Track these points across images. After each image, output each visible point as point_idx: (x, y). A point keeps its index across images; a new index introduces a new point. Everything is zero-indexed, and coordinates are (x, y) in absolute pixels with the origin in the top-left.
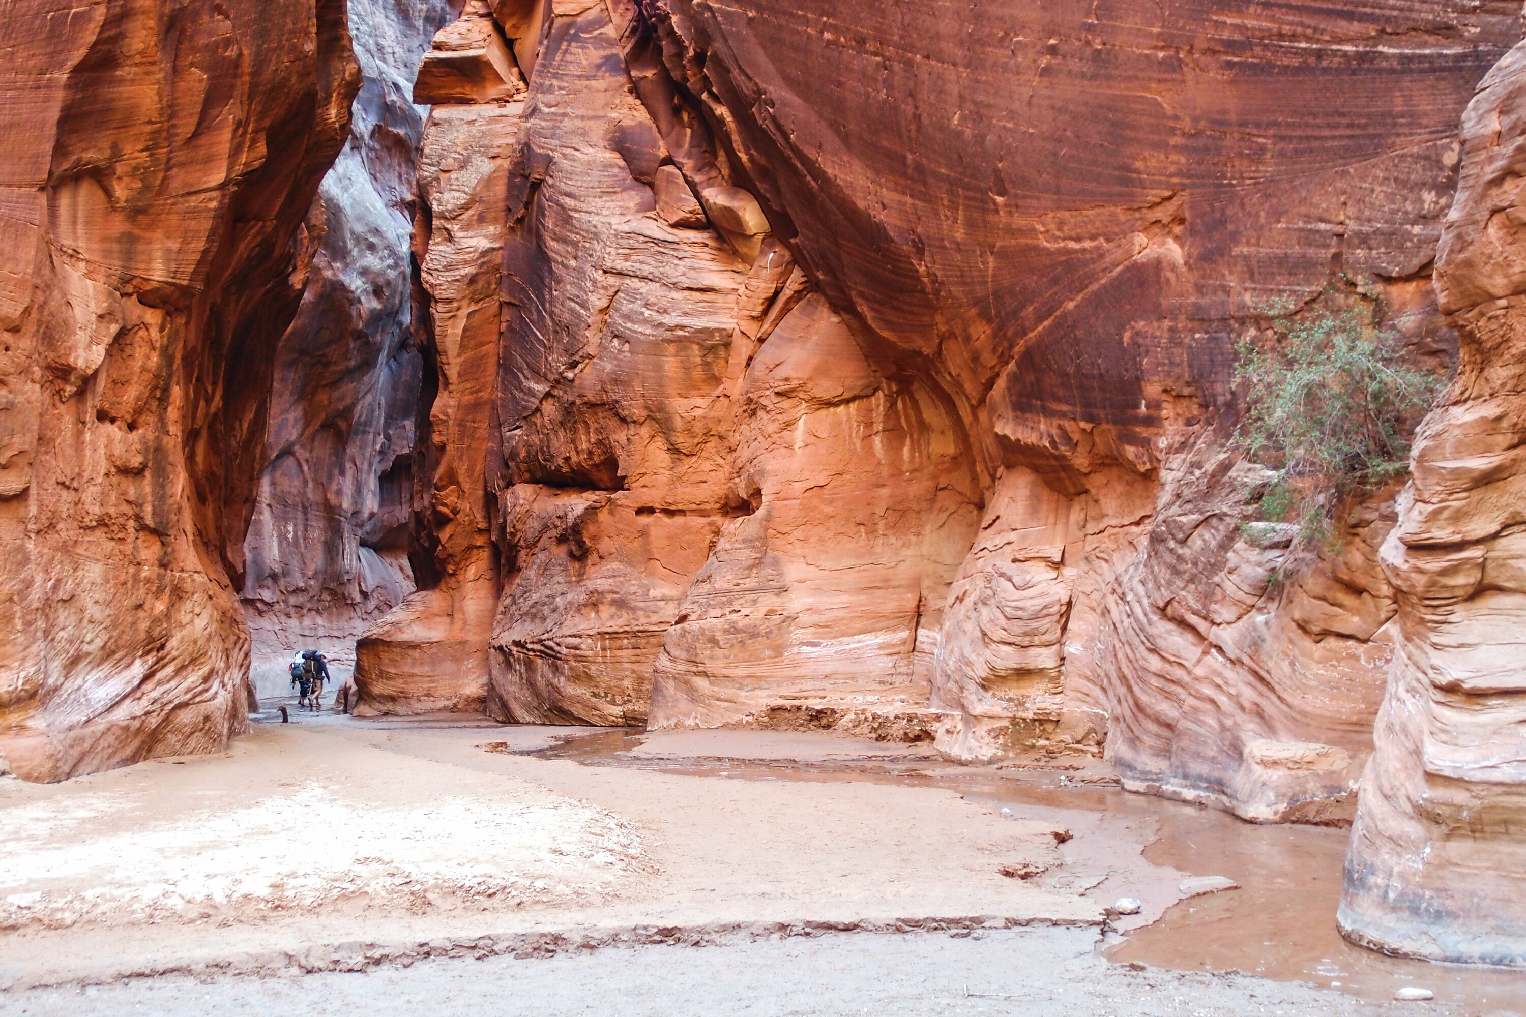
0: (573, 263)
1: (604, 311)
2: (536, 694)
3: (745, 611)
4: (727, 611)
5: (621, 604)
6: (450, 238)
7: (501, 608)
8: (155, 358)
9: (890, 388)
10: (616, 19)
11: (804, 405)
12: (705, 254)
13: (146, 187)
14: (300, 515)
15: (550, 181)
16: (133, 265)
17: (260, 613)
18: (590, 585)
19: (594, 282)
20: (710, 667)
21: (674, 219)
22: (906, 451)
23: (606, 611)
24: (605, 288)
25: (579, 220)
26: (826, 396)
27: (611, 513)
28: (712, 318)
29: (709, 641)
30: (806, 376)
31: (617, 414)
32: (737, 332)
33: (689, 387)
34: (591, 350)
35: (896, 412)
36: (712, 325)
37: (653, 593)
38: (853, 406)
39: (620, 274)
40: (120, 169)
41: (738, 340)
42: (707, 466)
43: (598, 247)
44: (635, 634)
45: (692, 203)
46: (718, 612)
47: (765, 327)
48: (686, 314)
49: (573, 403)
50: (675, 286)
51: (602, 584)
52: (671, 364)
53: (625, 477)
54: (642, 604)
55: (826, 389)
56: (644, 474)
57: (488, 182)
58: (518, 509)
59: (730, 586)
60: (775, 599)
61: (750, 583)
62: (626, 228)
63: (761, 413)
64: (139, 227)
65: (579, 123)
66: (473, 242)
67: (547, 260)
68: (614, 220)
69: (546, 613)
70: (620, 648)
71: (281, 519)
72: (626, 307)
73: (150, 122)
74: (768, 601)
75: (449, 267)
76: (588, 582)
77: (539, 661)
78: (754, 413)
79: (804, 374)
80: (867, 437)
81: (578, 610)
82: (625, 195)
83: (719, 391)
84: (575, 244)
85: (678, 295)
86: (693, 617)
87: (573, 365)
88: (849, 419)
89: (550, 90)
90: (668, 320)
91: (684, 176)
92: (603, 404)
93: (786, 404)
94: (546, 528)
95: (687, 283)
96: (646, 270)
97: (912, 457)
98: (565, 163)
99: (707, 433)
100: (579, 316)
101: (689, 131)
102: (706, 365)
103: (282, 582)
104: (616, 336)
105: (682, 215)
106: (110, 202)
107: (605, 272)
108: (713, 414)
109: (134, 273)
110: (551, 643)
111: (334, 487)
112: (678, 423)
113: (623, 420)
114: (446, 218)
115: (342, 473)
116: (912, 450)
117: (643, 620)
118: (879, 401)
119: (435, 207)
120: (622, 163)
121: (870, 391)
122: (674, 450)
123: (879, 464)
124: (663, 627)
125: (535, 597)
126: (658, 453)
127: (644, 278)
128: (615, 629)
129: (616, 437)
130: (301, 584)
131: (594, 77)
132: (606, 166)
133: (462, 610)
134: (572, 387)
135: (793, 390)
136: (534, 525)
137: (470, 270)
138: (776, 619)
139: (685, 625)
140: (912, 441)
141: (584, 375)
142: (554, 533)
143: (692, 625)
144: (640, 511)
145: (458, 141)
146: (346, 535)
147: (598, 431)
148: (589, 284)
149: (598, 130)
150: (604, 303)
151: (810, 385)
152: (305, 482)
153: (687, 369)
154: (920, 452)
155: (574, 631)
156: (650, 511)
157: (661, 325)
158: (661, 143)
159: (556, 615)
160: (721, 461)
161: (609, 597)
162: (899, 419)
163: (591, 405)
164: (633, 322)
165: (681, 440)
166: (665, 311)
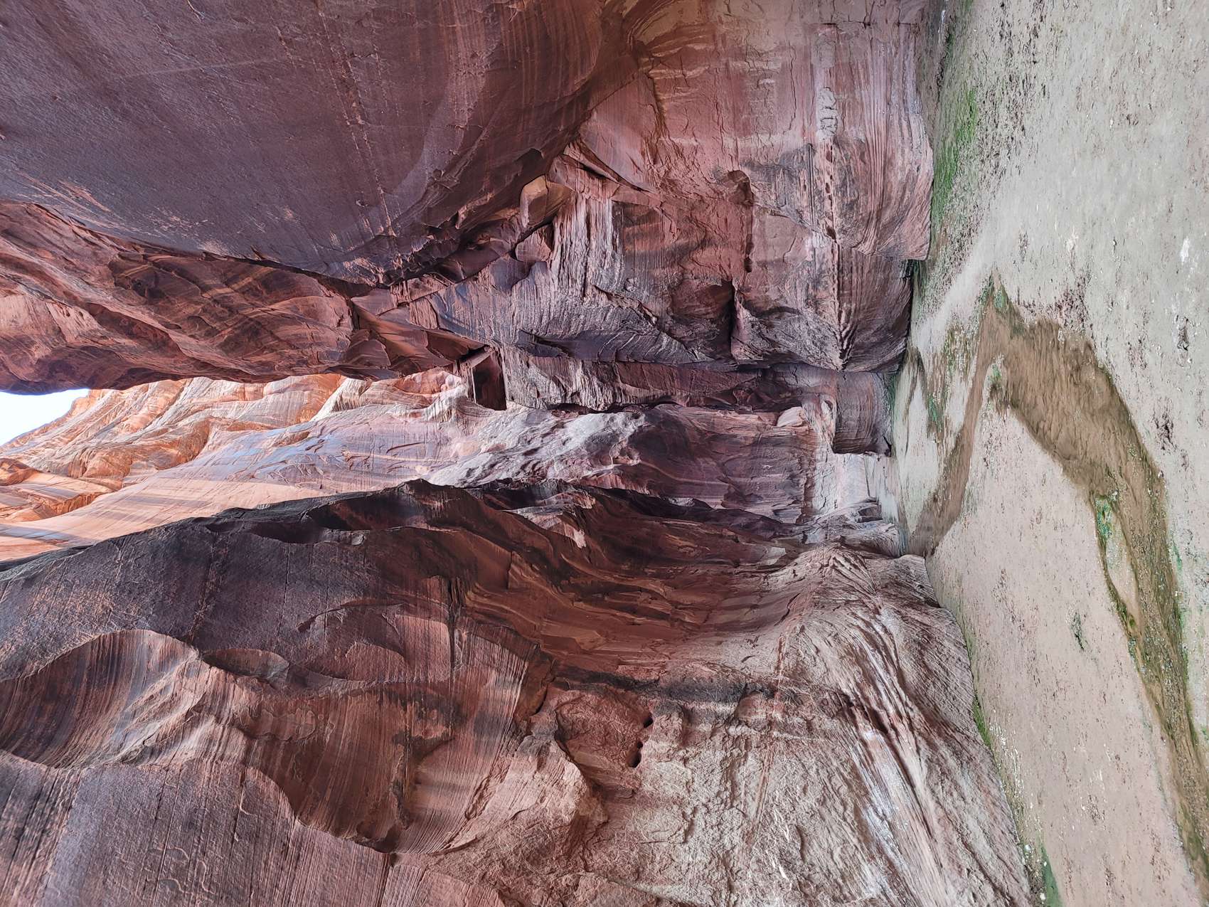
0: (582, 317)
1: (609, 296)
2: (881, 343)
3: (828, 180)
4: (826, 195)
5: (817, 282)
6: (577, 393)
7: (816, 364)
8: (590, 697)
9: (646, 64)
10: (435, 289)
11: (662, 138)
12: (567, 225)
13: (438, 704)
14: (758, 460)
15: (534, 331)
16: (503, 721)
17: (813, 485)
18: (801, 305)
19: (591, 303)
20: (872, 206)
21: (547, 249)
22: (698, 47)
23: (822, 293)
24: (594, 296)
25: (555, 313)
26: (654, 119)
27: (749, 290)
28: (606, 217)
29: (852, 208)
30: (640, 138)
31: (678, 286)
32: (614, 198)
33: (657, 233)
34: (636, 306)
35: (666, 58)
36: (610, 217)
37: (809, 258)
38: (663, 97)
39: (585, 285)
40: (417, 733)
41: (620, 198)
42: (714, 219)
43: (570, 301)
44: (840, 271)
45: (535, 237)
46: (827, 202)
47: (609, 176)
48: (605, 237)
49: (672, 317)
50: (588, 246)
51: (801, 296)
52: (640, 248)
53: (723, 281)
54: (818, 266)
55: (648, 121)
56: (720, 266)
57: (542, 368)
58: (747, 353)
59: (806, 193)
60: (817, 155)
61: (803, 176)
62: (556, 281)
63: (672, 175)
64: (472, 713)
65: (498, 313)
66: (578, 379)
67: (583, 333)
68: (553, 290)
69: (820, 336)
70: (851, 282)
71: (759, 472)
72: (605, 281)
73: (380, 703)
74: (819, 160)
75: (594, 395)
76: (800, 306)
77: (857, 341)
78: (672, 182)
79: (638, 140)
80: (687, 82)
81: (820, 314)
82: (538, 282)
83: (659, 212)
84: (570, 316)
85: (594, 244)
86: (830, 223)
87: (648, 318)
88: (672, 99)
89: (482, 330)
90: (610, 251)
91: (519, 242)
92: (672, 296)
93: (662, 154)
94: (761, 335)
95: (585, 238)
96: (581, 268)
97: (703, 41)
98: (523, 322)
99: (690, 219)
100: (614, 313)
101: (492, 239)
102: (639, 222)
103: (796, 472)
104: (625, 288)
105: (544, 243)
106: (446, 742)
107: (584, 295)
108: (675, 216)
109: (510, 720)
110: (844, 333)
111: (743, 441)
112: (682, 241)
113: (681, 282)
114: (566, 395)
115: (735, 436)
116: (697, 41)
117: (830, 265)
118: (658, 73)
119: (560, 401)
120: (519, 285)
121: (649, 81)
122: (703, 244)
123: (708, 71)
124: (836, 250)
125: (808, 343)
126: (705, 255)
127: (586, 268)
128: (835, 286)
129: (694, 287)
130: (797, 461)
131: (471, 303)
132: (521, 295)
133: (815, 388)
134: (662, 318)
135: (651, 149)
136: (759, 344)
137: (595, 381)
138: (835, 153)
139: (836, 230)
140: (690, 42)
141: (653, 310)
142: (764, 330)
143: (837, 223)
144: (748, 269)
145: (520, 386)
146: (770, 434)
147: (691, 300)
148: (593, 307)
149: (502, 300)
150: (604, 296)
151: (646, 134)
152: (740, 457)
153: (643, 235)
154: (699, 34)
155: (836, 318)
156: (747, 261)
157: (613, 256)
158: (502, 258)
159: (823, 329)
160: (710, 208)
161: (811, 291)
162: (672, 55)
163: (673, 304)
164: (614, 276)
165: (695, 239)
166: (604, 253)
